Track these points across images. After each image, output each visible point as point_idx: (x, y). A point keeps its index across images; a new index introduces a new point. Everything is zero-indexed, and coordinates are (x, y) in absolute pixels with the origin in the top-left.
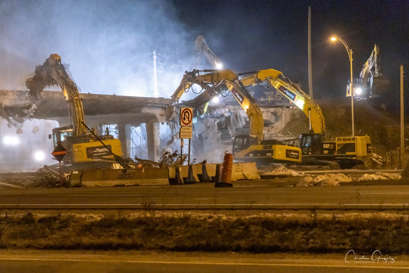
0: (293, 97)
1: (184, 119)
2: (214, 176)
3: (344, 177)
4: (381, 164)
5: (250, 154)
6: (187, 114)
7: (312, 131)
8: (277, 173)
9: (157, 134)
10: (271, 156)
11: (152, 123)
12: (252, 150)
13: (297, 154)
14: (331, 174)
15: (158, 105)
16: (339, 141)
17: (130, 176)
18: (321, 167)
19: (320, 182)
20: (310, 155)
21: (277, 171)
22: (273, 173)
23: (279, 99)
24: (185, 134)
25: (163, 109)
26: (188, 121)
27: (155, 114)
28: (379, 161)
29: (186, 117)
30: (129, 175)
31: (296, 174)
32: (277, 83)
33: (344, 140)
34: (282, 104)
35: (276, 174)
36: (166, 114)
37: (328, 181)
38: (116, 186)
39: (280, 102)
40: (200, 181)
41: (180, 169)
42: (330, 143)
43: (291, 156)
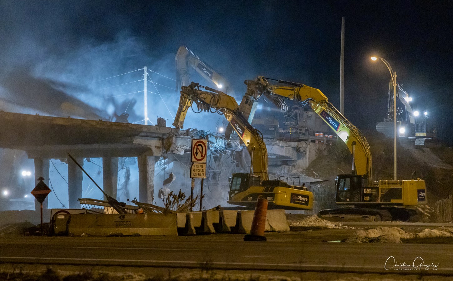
0: (337, 126)
1: (197, 153)
2: (234, 226)
3: (401, 232)
4: (428, 215)
5: (249, 198)
6: (200, 147)
7: (354, 172)
8: (308, 223)
9: (152, 171)
10: (271, 200)
11: (146, 156)
12: (250, 193)
13: (306, 199)
14: (385, 228)
15: (154, 135)
16: (383, 185)
17: (130, 223)
18: (367, 217)
19: (378, 238)
20: (348, 201)
21: (308, 221)
22: (304, 224)
23: (301, 131)
24: (198, 172)
25: (160, 140)
26: (202, 156)
27: (150, 145)
28: (426, 212)
29: (198, 151)
30: (128, 222)
31: (331, 225)
32: (318, 107)
33: (389, 184)
34: (307, 137)
35: (306, 225)
36: (163, 147)
37: (388, 236)
38: (111, 236)
39: (304, 134)
40: (216, 232)
41: (192, 216)
42: (372, 188)
43: (297, 201)
